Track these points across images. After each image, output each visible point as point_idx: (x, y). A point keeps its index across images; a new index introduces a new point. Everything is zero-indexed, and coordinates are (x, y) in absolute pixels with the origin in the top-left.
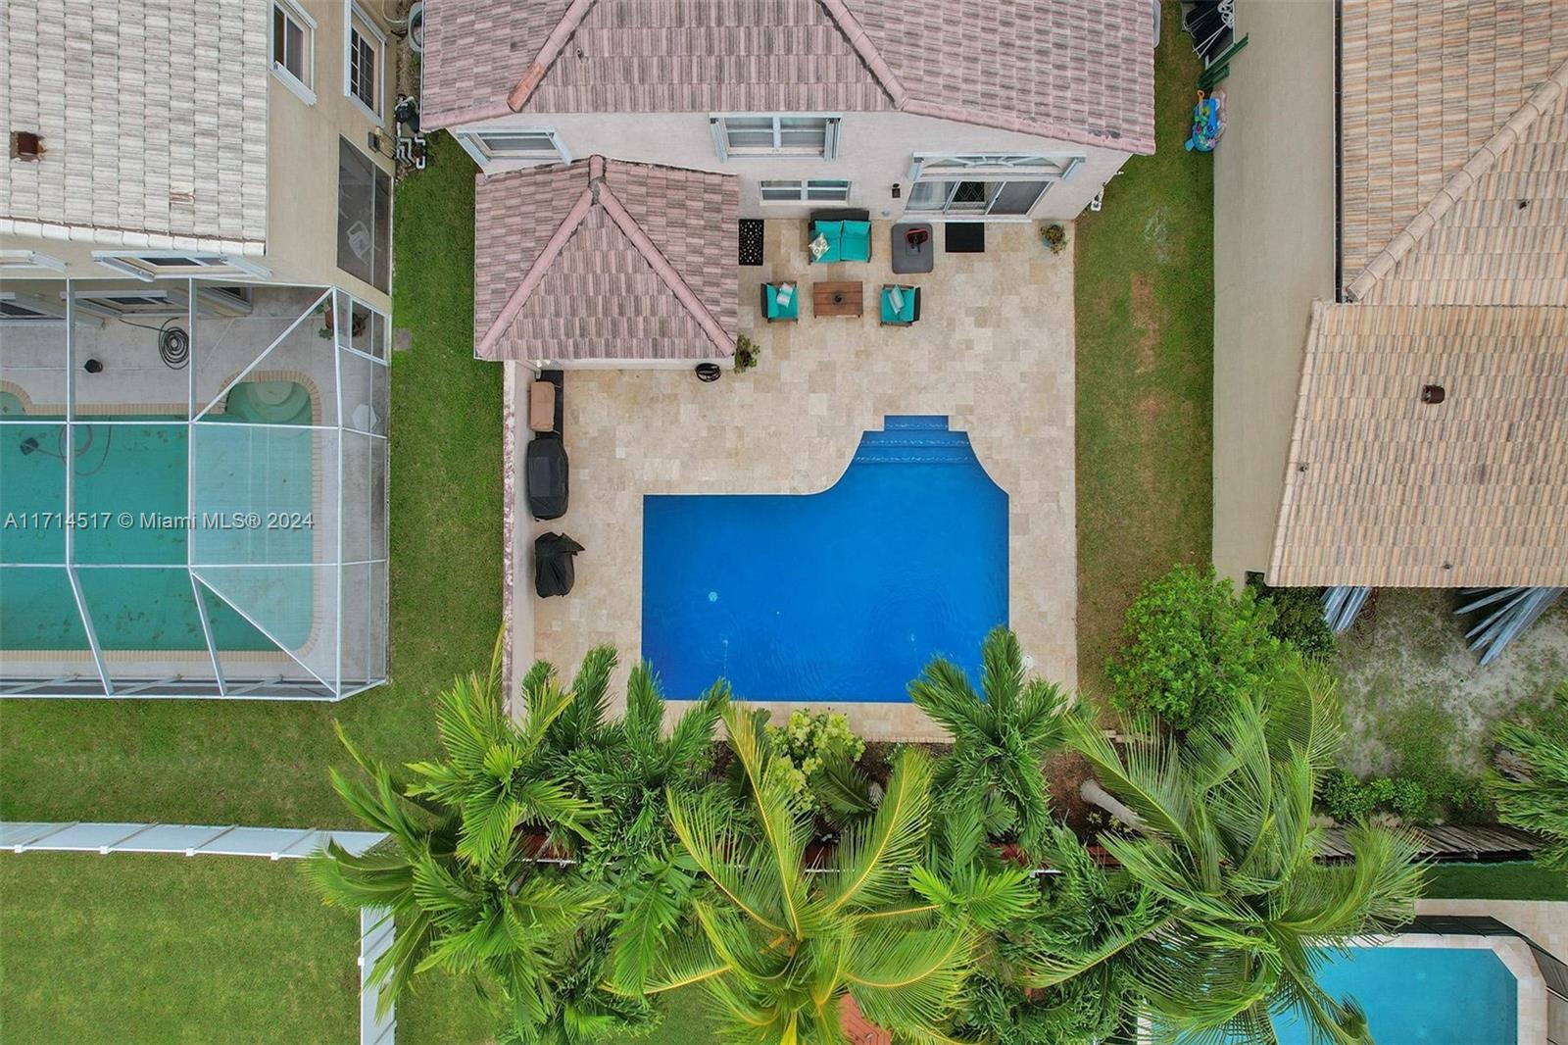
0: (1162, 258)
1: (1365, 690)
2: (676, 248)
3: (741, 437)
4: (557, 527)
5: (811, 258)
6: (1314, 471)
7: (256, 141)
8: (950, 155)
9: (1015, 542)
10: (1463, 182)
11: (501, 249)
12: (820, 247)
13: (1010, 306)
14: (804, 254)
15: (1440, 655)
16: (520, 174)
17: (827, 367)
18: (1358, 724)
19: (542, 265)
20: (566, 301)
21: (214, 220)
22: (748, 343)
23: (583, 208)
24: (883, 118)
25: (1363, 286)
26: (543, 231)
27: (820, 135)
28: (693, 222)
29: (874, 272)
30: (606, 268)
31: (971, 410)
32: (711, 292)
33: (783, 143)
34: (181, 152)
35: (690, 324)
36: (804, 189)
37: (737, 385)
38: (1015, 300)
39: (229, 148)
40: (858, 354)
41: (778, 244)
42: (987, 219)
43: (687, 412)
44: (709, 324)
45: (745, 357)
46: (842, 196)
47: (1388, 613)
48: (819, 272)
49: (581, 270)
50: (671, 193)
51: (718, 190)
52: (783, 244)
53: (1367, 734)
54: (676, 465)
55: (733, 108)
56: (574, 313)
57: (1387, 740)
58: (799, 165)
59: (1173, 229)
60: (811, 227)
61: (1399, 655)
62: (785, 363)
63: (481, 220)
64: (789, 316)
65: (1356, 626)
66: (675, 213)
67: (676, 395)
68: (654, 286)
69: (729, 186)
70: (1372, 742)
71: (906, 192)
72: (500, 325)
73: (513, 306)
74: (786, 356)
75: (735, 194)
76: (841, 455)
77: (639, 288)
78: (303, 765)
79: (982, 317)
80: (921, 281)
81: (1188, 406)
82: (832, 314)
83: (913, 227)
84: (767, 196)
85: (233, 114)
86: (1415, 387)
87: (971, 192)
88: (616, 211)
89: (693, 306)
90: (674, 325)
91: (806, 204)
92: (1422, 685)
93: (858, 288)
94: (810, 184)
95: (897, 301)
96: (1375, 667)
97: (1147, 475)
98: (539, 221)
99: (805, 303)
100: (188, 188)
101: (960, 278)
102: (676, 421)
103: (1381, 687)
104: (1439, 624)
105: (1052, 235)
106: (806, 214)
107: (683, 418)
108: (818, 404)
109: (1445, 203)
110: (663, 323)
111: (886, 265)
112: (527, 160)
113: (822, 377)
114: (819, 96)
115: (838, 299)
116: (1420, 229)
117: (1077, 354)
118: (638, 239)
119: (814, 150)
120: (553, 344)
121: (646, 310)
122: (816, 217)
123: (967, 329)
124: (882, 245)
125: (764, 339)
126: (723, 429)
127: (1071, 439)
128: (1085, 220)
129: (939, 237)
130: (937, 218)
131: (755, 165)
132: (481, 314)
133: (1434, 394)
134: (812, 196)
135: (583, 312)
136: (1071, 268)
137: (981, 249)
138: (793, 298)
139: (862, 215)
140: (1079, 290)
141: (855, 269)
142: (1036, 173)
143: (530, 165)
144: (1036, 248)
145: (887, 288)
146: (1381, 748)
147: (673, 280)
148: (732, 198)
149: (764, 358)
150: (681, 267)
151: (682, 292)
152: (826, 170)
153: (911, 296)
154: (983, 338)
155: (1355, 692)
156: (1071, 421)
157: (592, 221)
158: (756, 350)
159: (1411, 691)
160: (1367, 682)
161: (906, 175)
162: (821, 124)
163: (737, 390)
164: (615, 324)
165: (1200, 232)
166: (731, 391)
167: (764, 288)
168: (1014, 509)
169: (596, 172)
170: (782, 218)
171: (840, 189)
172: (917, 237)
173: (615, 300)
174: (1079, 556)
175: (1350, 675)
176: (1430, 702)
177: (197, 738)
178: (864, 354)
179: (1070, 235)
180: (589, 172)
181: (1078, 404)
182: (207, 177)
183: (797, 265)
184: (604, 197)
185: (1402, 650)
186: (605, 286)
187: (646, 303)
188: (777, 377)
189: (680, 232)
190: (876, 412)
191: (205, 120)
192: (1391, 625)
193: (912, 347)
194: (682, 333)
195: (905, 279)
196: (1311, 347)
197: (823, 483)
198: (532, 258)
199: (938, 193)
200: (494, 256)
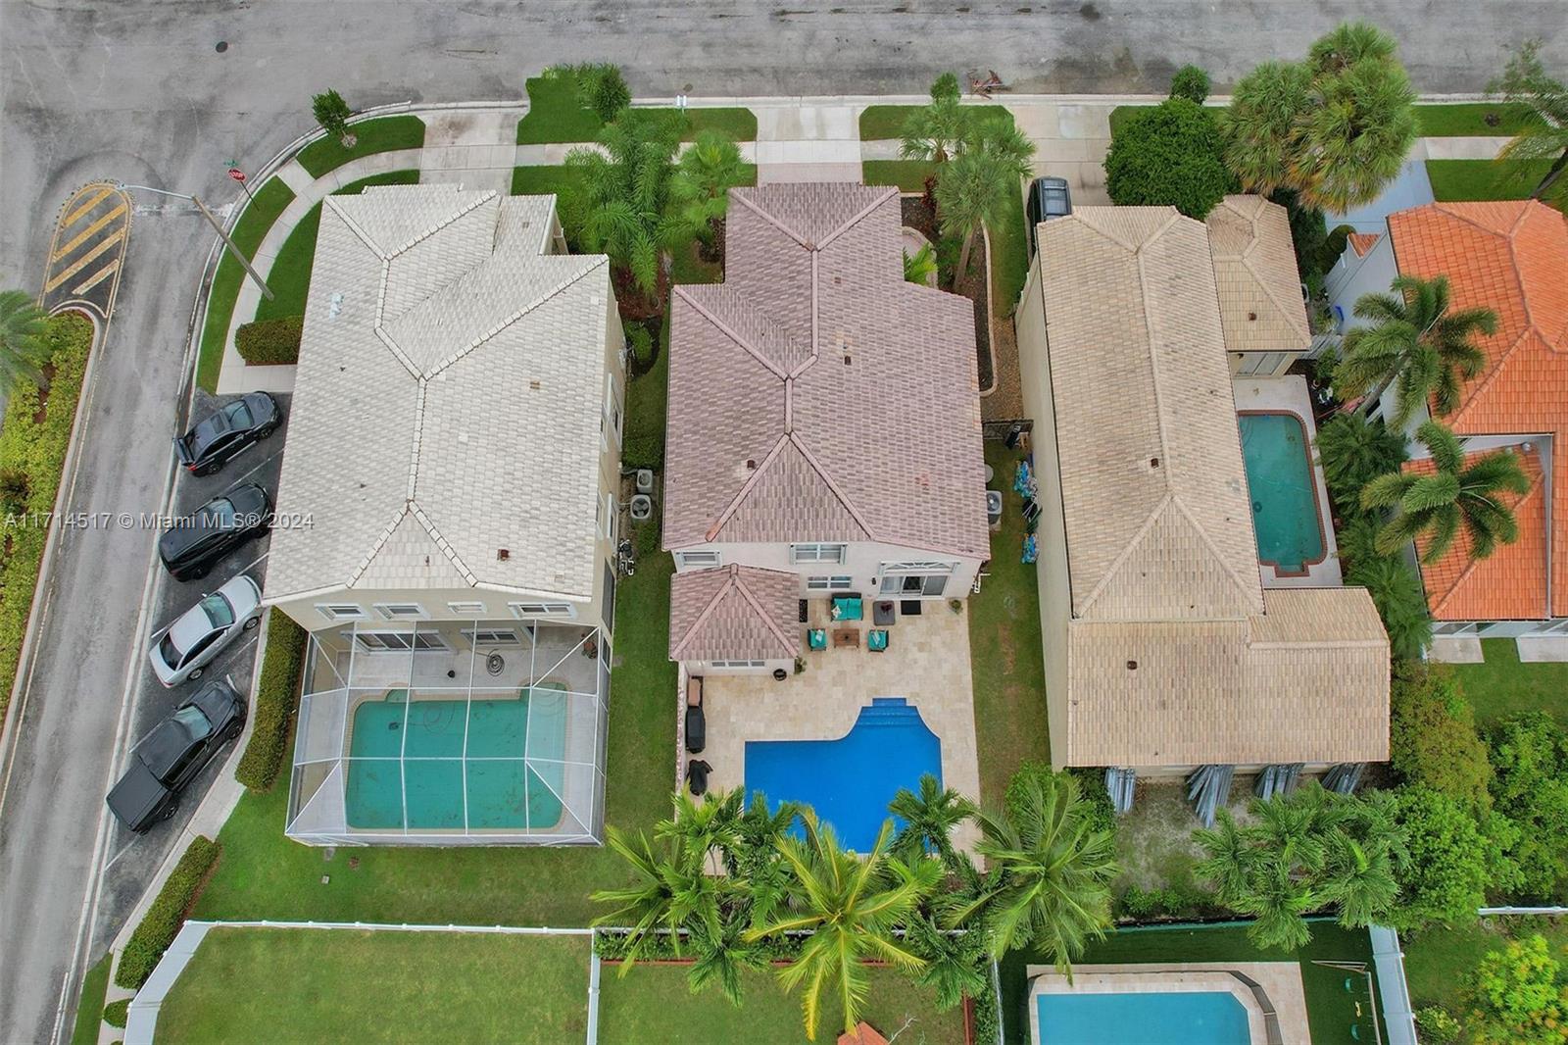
0: (1014, 616)
1: (1145, 844)
2: (770, 606)
3: (797, 710)
4: (698, 758)
5: (832, 618)
6: (1081, 705)
7: (590, 554)
8: (898, 562)
9: (944, 764)
10: (1116, 566)
11: (685, 608)
12: (837, 612)
13: (936, 642)
14: (829, 617)
15: (1184, 823)
16: (695, 573)
17: (842, 673)
18: (1143, 863)
19: (706, 614)
20: (716, 631)
21: (571, 587)
22: (800, 660)
23: (727, 587)
24: (866, 544)
25: (1081, 611)
26: (707, 598)
27: (838, 553)
28: (777, 594)
29: (865, 625)
30: (737, 616)
31: (918, 695)
32: (786, 627)
33: (821, 558)
34: (561, 558)
35: (776, 641)
36: (829, 582)
37: (795, 683)
38: (938, 638)
39: (579, 557)
40: (858, 666)
41: (815, 612)
42: (922, 598)
43: (768, 697)
44: (786, 642)
45: (799, 668)
46: (847, 585)
47: (1152, 800)
48: (837, 625)
49: (725, 616)
50: (768, 582)
51: (790, 582)
52: (818, 612)
53: (1148, 869)
54: (762, 725)
55: (802, 541)
56: (720, 637)
57: (1159, 872)
58: (828, 569)
59: (1018, 602)
60: (832, 602)
61: (1161, 824)
62: (819, 671)
63: (675, 595)
64: (821, 647)
65: (1135, 807)
66: (769, 590)
67: (762, 689)
68: (759, 624)
69: (793, 579)
70: (1152, 874)
71: (879, 583)
72: (684, 642)
73: (691, 634)
74: (820, 668)
75: (796, 582)
76: (850, 719)
77: (752, 625)
78: (551, 894)
79: (921, 647)
80: (889, 628)
81: (1033, 691)
82: (844, 645)
83: (884, 602)
84: (810, 586)
85: (581, 543)
86: (1123, 664)
87: (912, 583)
88: (741, 586)
89: (779, 633)
90: (768, 642)
91: (830, 590)
92: (1175, 841)
93: (857, 632)
94: (833, 579)
95: (877, 637)
96: (1150, 831)
97: (1014, 727)
98: (705, 594)
99: (829, 642)
100: (562, 573)
101: (909, 628)
102: (762, 702)
103: (1153, 842)
104: (1181, 806)
105: (955, 605)
106: (830, 597)
107: (766, 700)
108: (838, 692)
109: (1110, 575)
110: (763, 641)
111: (872, 622)
112: (699, 566)
113: (840, 678)
114: (839, 536)
115: (847, 638)
116: (1102, 585)
117: (972, 664)
118: (752, 601)
119: (835, 561)
120: (709, 652)
121: (755, 636)
122: (835, 596)
123: (914, 653)
124: (868, 611)
125: (809, 659)
126: (788, 706)
127: (972, 709)
128: (972, 597)
129: (898, 608)
130: (897, 599)
131: (807, 569)
132: (673, 639)
133: (1132, 665)
134: (833, 585)
135: (724, 637)
136: (967, 622)
137: (920, 613)
138: (823, 637)
139: (858, 596)
140: (971, 633)
141: (854, 624)
142: (939, 572)
143: (701, 568)
144: (946, 611)
145: (872, 632)
146: (1157, 877)
147: (768, 620)
148: (796, 584)
149: (809, 668)
150: (772, 614)
151: (773, 626)
152: (840, 571)
153: (884, 634)
154: (922, 658)
155: (1139, 845)
156: (971, 700)
157: (731, 593)
158: (805, 663)
159: (1170, 844)
160: (1145, 839)
161: (878, 573)
162: (839, 548)
163: (795, 685)
164: (740, 642)
165: (1032, 603)
166: (791, 686)
167: (809, 631)
168: (943, 747)
169: (734, 571)
170: (817, 596)
171: (846, 581)
172: (886, 607)
173: (740, 631)
174: (980, 771)
175: (1136, 835)
176: (1181, 850)
177: (492, 880)
178: (861, 667)
179: (965, 605)
180: (730, 572)
181: (974, 691)
182: (569, 569)
183: (825, 621)
184: (738, 582)
185: (1162, 821)
186: (736, 624)
187: (755, 631)
188: (816, 678)
189: (772, 599)
190: (868, 696)
191: (570, 545)
192: (1154, 807)
193: (886, 662)
194: (772, 646)
195: (881, 628)
196: (1070, 643)
197: (842, 734)
198: (701, 611)
199: (896, 583)
200: (681, 611)
